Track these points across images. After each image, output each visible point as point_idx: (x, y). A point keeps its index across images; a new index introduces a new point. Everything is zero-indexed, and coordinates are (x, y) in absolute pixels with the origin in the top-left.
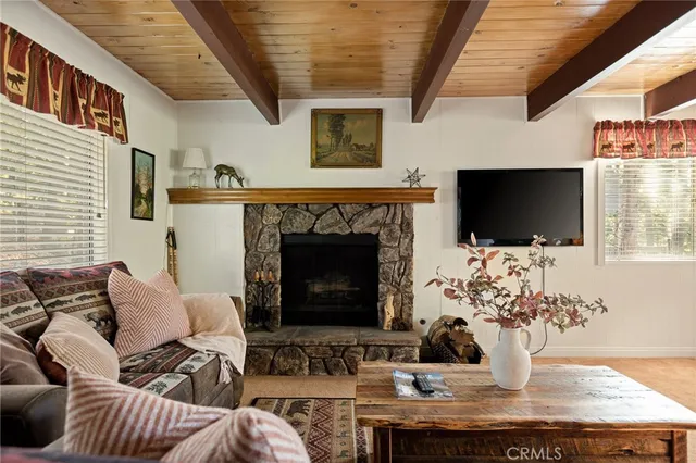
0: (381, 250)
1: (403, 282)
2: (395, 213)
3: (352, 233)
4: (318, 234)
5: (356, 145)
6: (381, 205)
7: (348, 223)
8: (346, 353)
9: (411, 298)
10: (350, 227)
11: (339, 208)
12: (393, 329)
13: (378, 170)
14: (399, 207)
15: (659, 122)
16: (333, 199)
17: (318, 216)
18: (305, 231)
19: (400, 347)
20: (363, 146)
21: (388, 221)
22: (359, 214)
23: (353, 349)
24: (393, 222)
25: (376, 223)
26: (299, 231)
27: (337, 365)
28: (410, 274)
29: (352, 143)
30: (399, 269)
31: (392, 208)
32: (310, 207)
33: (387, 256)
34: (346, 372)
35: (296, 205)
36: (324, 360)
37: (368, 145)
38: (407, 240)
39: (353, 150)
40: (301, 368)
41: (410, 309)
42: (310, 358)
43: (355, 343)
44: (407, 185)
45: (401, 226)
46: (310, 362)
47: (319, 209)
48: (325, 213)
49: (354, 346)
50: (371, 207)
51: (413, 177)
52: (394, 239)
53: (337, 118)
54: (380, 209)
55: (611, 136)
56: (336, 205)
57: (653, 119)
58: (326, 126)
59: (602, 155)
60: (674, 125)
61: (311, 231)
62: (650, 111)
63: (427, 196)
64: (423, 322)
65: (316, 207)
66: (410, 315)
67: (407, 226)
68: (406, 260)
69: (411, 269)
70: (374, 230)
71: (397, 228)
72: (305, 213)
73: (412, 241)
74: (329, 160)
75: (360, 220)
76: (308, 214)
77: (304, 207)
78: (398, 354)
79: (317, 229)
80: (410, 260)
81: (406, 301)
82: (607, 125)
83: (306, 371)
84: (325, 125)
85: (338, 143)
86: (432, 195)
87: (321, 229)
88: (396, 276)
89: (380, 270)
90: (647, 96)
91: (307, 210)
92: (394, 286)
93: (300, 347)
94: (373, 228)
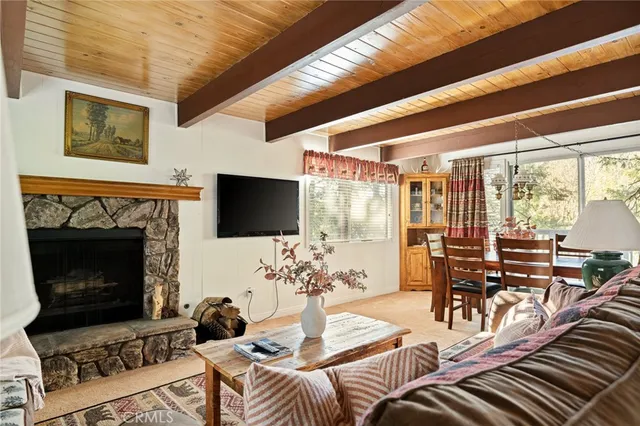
0: (148, 243)
1: (170, 272)
2: (162, 209)
3: (117, 227)
4: (74, 228)
5: (121, 139)
6: (148, 200)
7: (111, 217)
8: (124, 350)
9: (177, 287)
10: (115, 221)
11: (101, 202)
12: (163, 317)
13: (145, 166)
14: (166, 203)
15: (337, 156)
16: (95, 192)
17: (74, 210)
18: (57, 225)
19: (178, 331)
20: (128, 141)
21: (156, 215)
22: (125, 208)
23: (133, 343)
24: (160, 216)
25: (143, 217)
26: (49, 225)
27: (113, 365)
28: (177, 264)
29: (115, 136)
30: (166, 260)
31: (159, 204)
32: (64, 199)
33: (154, 250)
34: (124, 369)
35: (44, 196)
36: (96, 362)
37: (134, 140)
38: (173, 234)
39: (116, 143)
40: (68, 378)
41: (177, 296)
42: (80, 364)
43: (135, 337)
44: (174, 183)
45: (167, 220)
46: (79, 369)
47: (76, 202)
48: (84, 205)
49: (133, 340)
50: (138, 202)
51: (181, 176)
52: (161, 232)
53: (99, 107)
54: (147, 204)
55: (314, 161)
56: (98, 198)
57: (334, 153)
58: (85, 113)
59: (309, 173)
60: (342, 159)
61: (65, 226)
62: (332, 148)
63: (194, 194)
64: (187, 306)
65: (72, 199)
66: (177, 302)
67: (173, 221)
68: (173, 252)
69: (177, 259)
70: (141, 225)
71: (164, 222)
72: (57, 205)
73: (177, 234)
74: (88, 149)
75: (126, 215)
76: (61, 207)
77: (56, 198)
78: (178, 338)
79: (73, 223)
80: (177, 252)
81: (173, 290)
82: (311, 153)
83: (75, 380)
84: (82, 111)
85: (99, 134)
86: (198, 194)
87: (79, 223)
88: (163, 267)
89: (147, 263)
90: (330, 137)
91: (60, 202)
92: (162, 277)
93: (67, 355)
94: (140, 222)
